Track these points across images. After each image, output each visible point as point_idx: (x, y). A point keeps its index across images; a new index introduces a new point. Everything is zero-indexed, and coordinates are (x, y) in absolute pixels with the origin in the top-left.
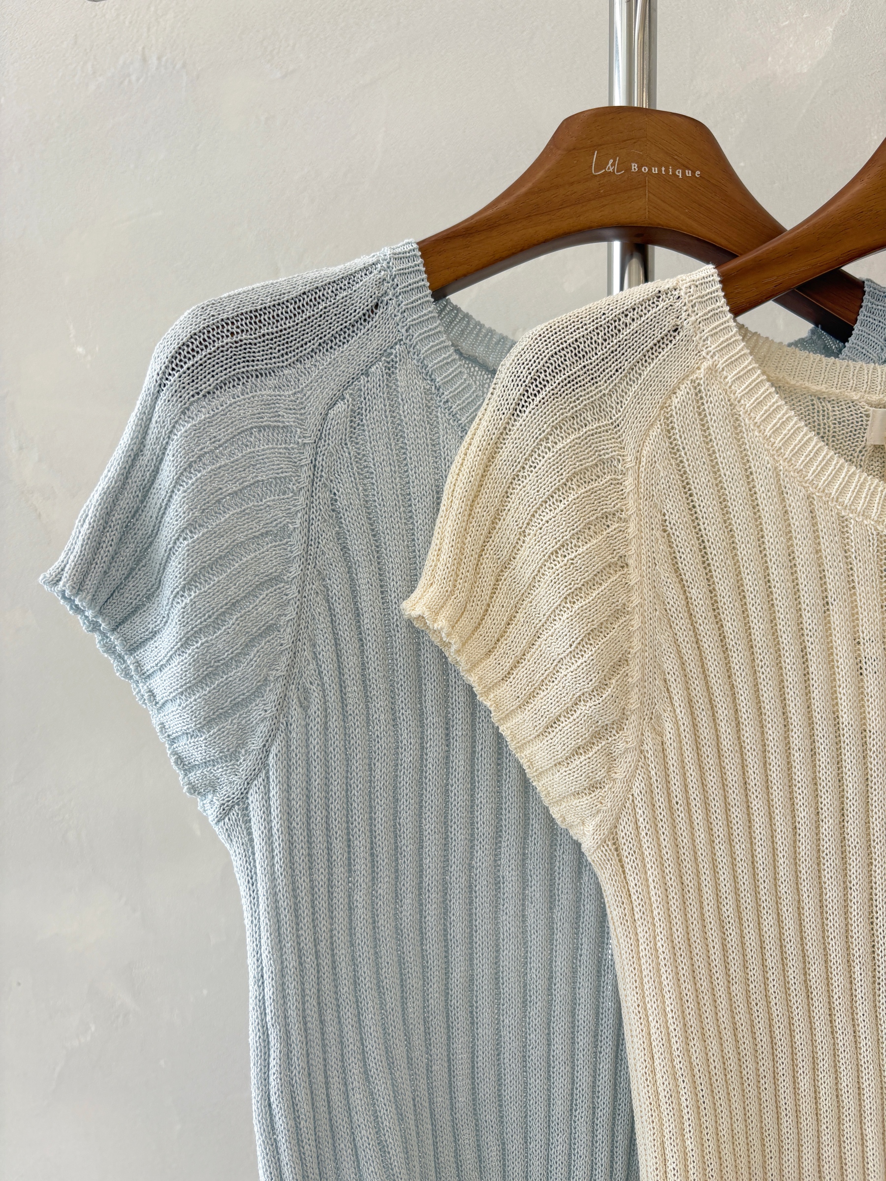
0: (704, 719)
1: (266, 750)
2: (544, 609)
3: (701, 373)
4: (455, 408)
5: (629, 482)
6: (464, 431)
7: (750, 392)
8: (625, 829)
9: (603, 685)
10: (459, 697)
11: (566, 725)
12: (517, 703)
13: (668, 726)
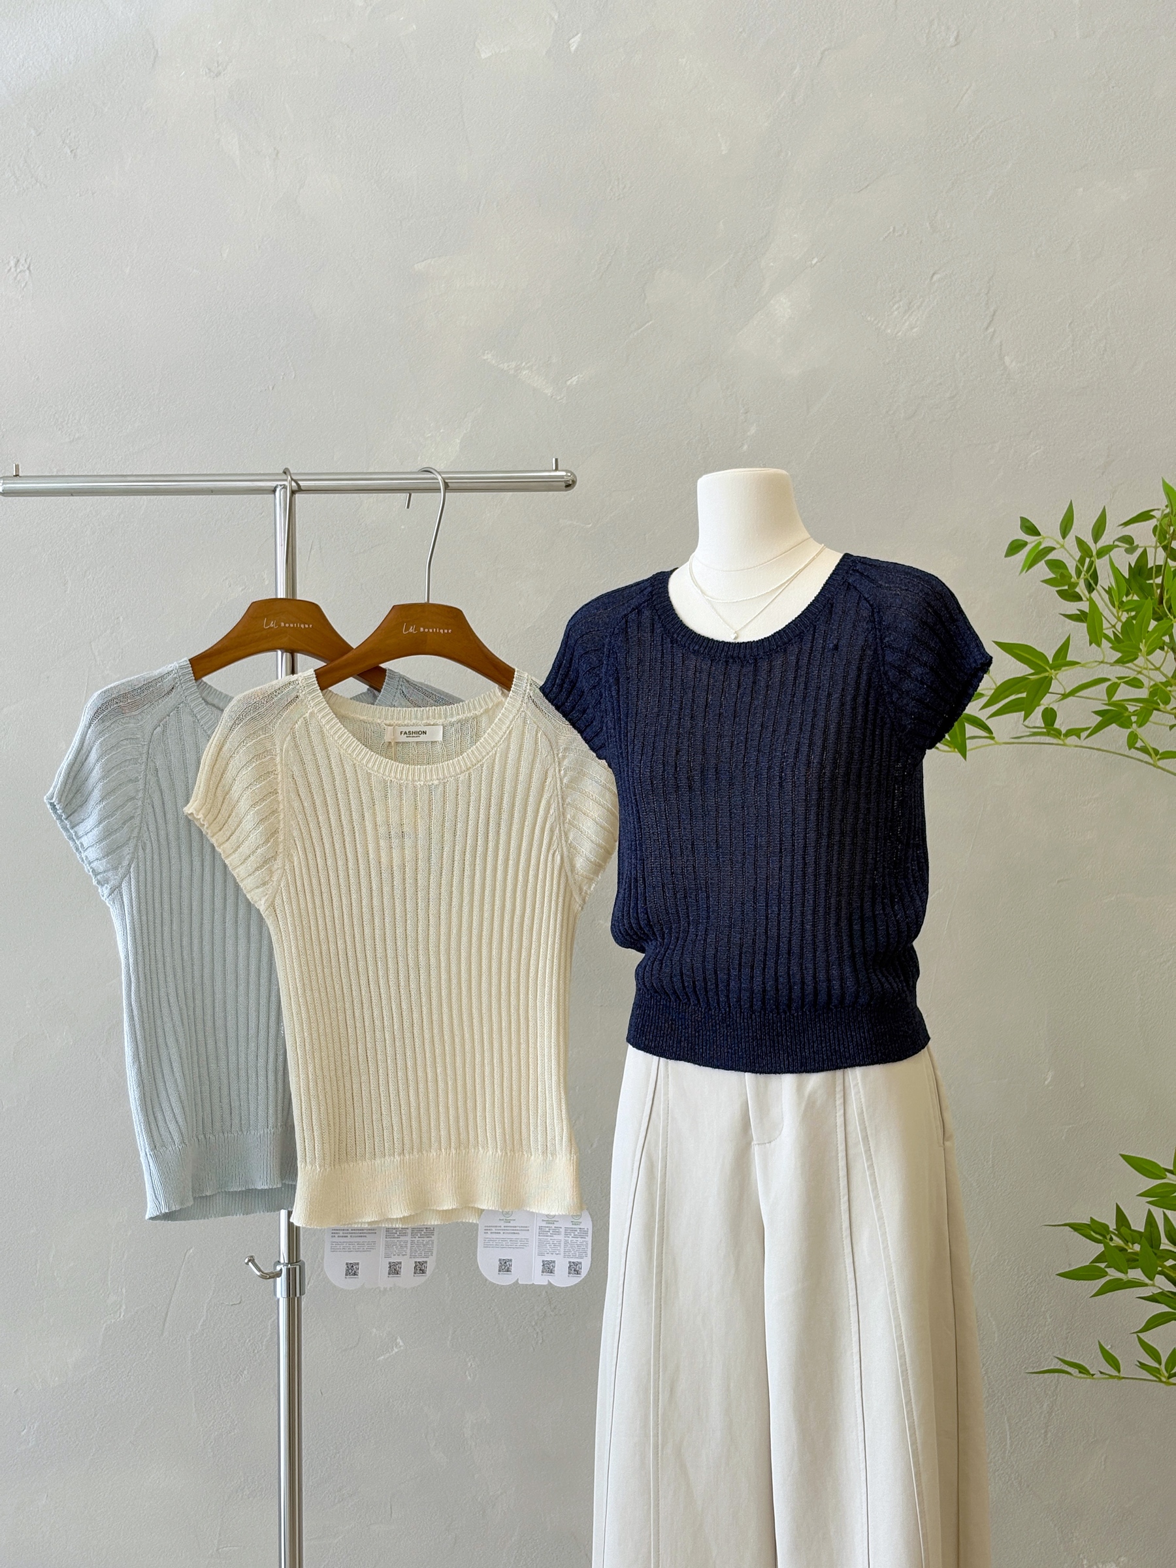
0: (310, 856)
1: (129, 865)
2: (243, 811)
3: (307, 715)
4: (205, 728)
5: (278, 759)
6: (209, 737)
7: (328, 722)
8: (278, 901)
9: (267, 841)
10: (208, 850)
11: (252, 858)
12: (232, 850)
13: (295, 859)
